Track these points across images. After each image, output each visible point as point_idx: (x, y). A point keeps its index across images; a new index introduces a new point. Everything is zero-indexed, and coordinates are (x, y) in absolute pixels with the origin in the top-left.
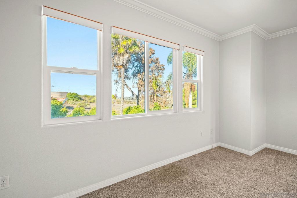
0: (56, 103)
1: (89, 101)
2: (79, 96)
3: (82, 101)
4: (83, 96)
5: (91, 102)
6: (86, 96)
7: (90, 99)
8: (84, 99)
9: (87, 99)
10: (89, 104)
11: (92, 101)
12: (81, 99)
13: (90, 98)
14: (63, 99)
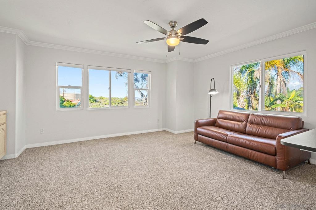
0: (69, 104)
1: (104, 104)
2: (94, 98)
3: (97, 103)
4: (98, 98)
5: (106, 105)
6: (101, 98)
7: (105, 102)
8: (99, 101)
9: (101, 101)
10: (104, 106)
11: (107, 103)
12: (96, 101)
13: (104, 100)
14: (79, 101)
